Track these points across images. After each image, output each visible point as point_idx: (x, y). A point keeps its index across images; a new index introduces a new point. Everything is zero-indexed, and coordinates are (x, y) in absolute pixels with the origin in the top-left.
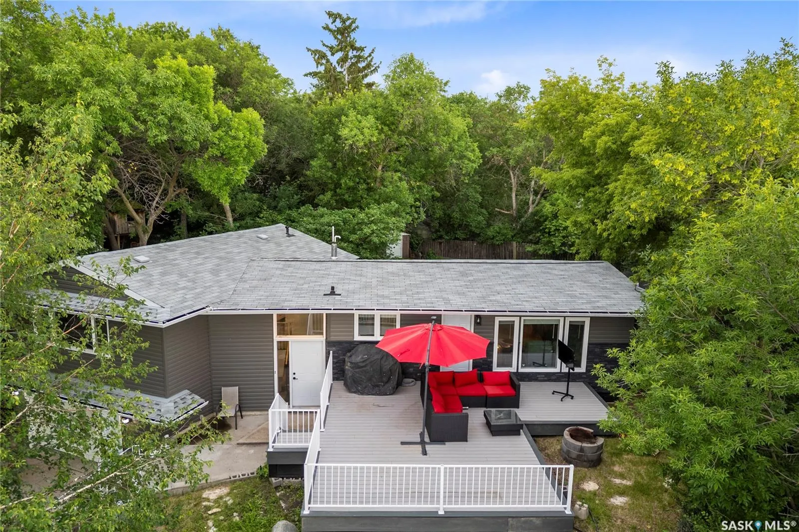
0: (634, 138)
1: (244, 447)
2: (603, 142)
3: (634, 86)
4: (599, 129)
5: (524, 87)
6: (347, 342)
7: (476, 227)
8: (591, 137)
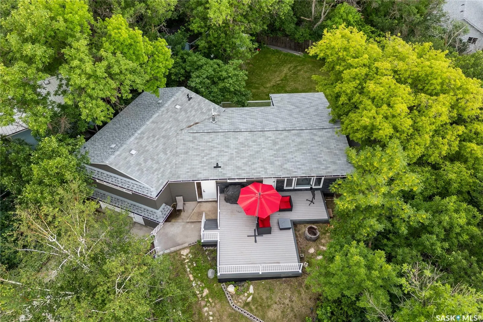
1: (189, 224)
6: (224, 183)
7: (289, 32)
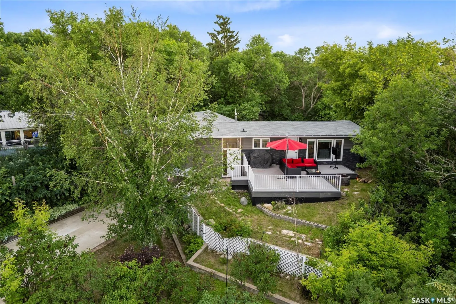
0: (360, 69)
2: (348, 70)
3: (360, 48)
4: (346, 66)
5: (308, 48)
6: (249, 150)
8: (343, 69)
